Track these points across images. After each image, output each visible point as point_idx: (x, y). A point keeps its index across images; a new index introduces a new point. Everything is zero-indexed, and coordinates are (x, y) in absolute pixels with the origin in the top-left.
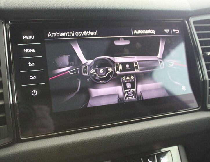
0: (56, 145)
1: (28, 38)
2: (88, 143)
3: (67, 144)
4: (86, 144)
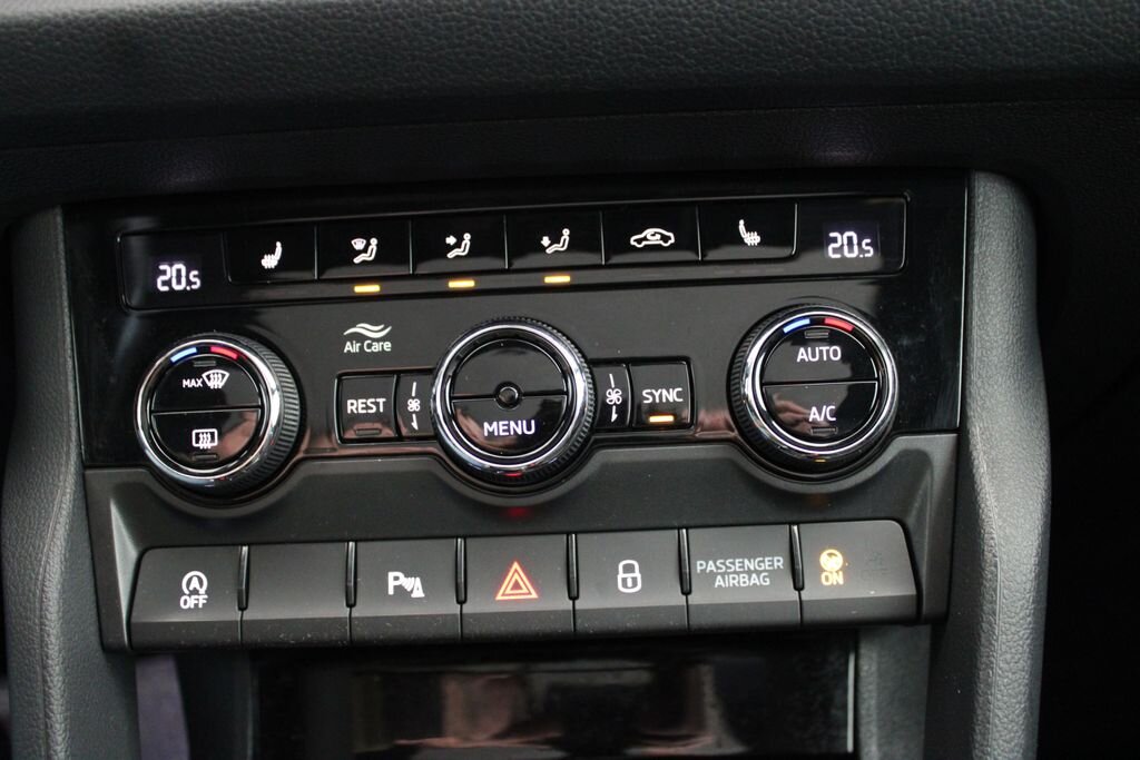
0: (94, 16)
2: (272, 25)
3: (154, 15)
4: (263, 30)
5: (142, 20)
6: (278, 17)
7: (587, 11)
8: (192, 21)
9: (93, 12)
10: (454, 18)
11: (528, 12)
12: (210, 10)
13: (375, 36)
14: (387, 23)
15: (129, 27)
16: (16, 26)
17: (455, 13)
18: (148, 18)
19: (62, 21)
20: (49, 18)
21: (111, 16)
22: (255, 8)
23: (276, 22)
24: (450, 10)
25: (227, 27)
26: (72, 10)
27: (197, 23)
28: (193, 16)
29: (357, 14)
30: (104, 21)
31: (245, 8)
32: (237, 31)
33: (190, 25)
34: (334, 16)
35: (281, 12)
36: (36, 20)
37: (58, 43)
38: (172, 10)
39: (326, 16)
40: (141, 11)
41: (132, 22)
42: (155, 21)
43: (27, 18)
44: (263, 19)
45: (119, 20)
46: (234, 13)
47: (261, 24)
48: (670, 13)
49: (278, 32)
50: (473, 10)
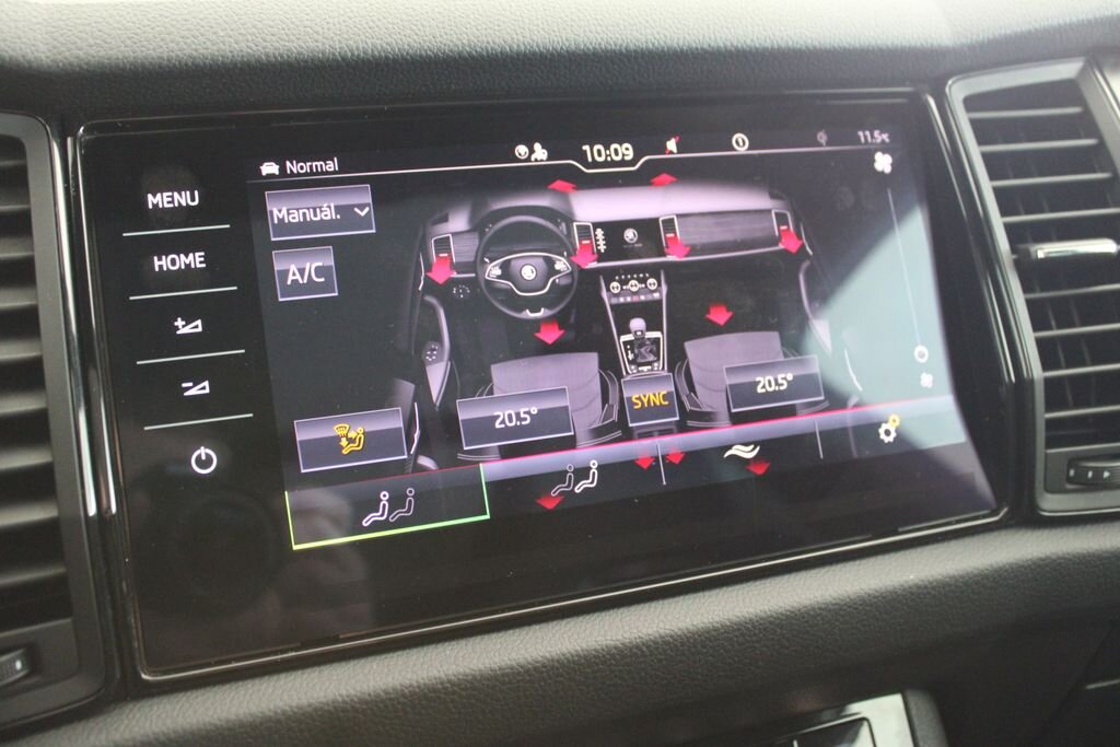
0: (310, 709)
1: (173, 202)
3: (362, 701)
7: (693, 650)
8: (395, 702)
9: (310, 706)
11: (653, 658)
16: (240, 727)
17: (601, 666)
18: (358, 705)
19: (282, 718)
20: (270, 717)
21: (326, 708)
24: (597, 665)
26: (291, 707)
32: (433, 704)
34: (510, 682)
35: (469, 685)
39: (503, 683)
40: (352, 700)
41: (344, 710)
43: (250, 719)
47: (452, 697)
48: (748, 642)
50: (614, 663)
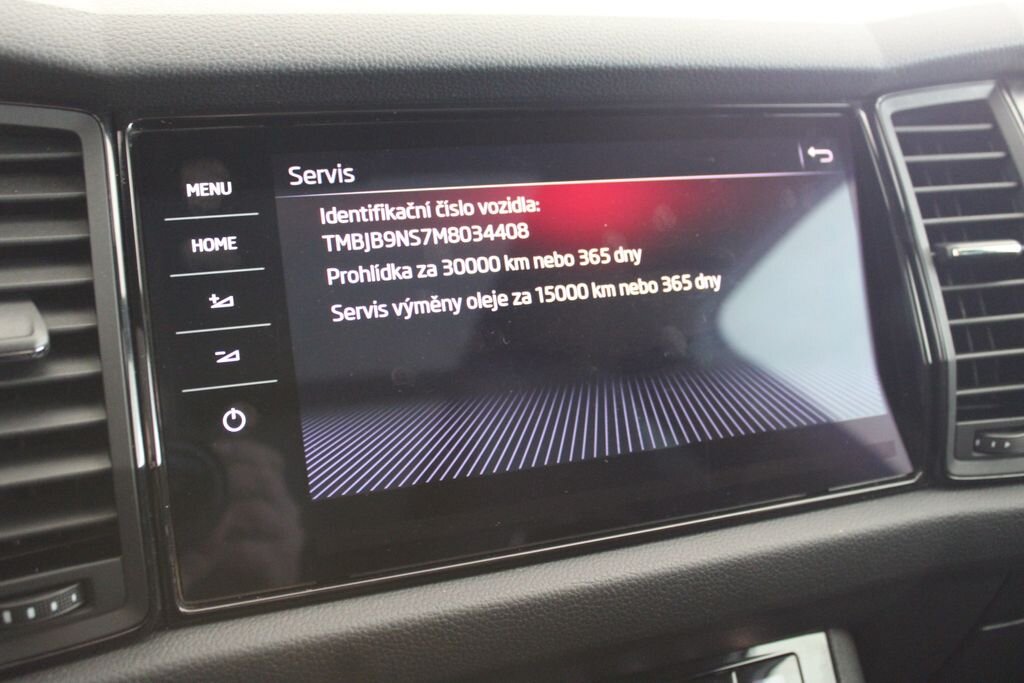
1: (208, 191)
4: (449, 633)
5: (363, 638)
6: (460, 623)
7: (655, 592)
8: (400, 634)
10: (576, 608)
11: (620, 598)
12: (413, 625)
13: (524, 626)
14: (533, 618)
15: (353, 644)
17: (576, 605)
22: (445, 620)
23: (459, 627)
25: (425, 635)
27: (404, 635)
28: (401, 631)
29: (513, 614)
30: (334, 642)
31: (438, 620)
32: (431, 637)
33: (398, 637)
36: (281, 648)
37: (297, 663)
38: (385, 629)
42: (373, 637)
44: (450, 627)
45: (346, 640)
46: (430, 625)
49: (459, 634)
50: (587, 602)
